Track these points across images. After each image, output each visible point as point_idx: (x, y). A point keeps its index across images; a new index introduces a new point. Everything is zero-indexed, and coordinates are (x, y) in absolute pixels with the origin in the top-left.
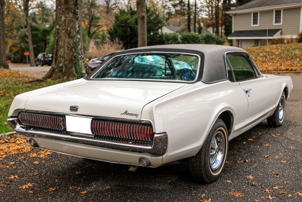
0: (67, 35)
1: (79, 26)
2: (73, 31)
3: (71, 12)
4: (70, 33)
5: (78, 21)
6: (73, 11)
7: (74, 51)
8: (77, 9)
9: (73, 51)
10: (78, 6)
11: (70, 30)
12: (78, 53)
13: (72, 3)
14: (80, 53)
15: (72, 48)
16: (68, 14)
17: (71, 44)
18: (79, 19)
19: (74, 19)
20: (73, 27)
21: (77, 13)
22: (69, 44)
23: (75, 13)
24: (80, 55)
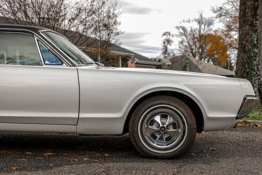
0: (242, 49)
1: (257, 39)
2: (248, 45)
3: (248, 24)
4: (245, 47)
5: (256, 34)
6: (250, 23)
7: (247, 66)
8: (256, 20)
9: (245, 67)
10: (257, 17)
11: (245, 43)
12: (252, 69)
13: (250, 14)
14: (256, 69)
15: (245, 63)
16: (244, 26)
17: (244, 59)
18: (258, 31)
19: (251, 32)
20: (249, 41)
21: (256, 25)
22: (243, 60)
23: (252, 25)
24: (254, 71)
